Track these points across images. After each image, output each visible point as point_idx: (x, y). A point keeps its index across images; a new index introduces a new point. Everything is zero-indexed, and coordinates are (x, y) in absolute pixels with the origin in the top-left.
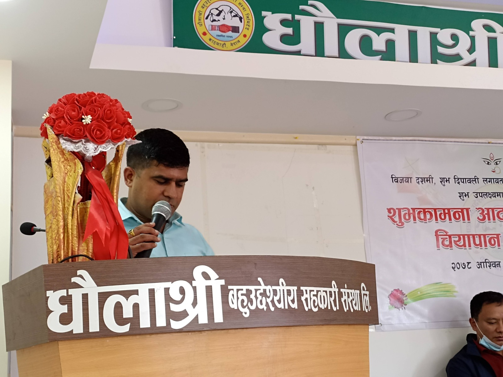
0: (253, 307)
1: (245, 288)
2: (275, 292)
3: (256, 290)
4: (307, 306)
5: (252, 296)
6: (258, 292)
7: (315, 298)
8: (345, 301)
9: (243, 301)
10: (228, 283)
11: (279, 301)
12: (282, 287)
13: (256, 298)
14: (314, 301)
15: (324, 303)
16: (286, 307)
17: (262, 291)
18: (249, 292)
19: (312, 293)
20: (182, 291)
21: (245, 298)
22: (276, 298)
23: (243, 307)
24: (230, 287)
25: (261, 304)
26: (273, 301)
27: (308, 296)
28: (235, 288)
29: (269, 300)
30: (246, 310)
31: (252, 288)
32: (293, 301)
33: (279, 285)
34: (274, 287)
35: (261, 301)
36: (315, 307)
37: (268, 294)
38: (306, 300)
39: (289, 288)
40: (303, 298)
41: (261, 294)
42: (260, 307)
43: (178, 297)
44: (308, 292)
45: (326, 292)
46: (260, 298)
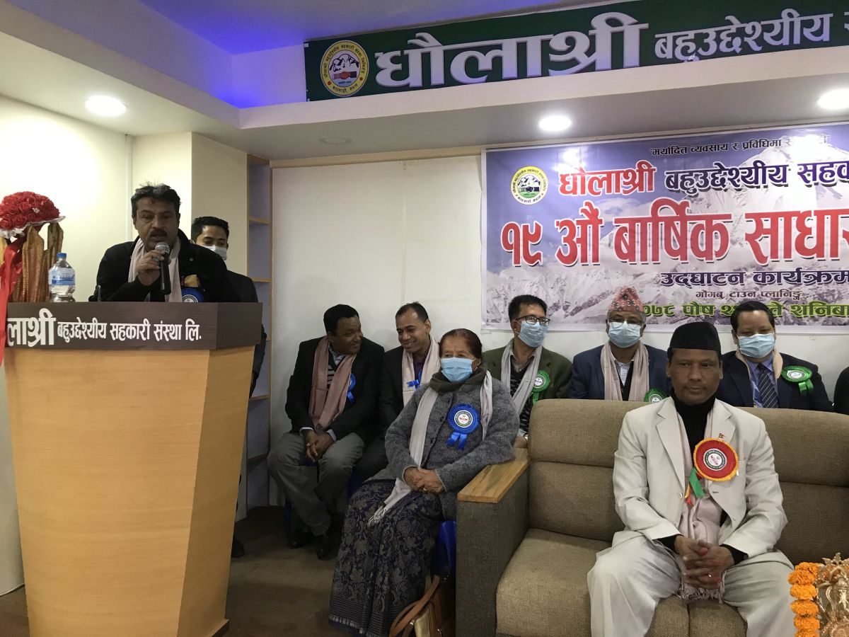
0: (72, 337)
1: (68, 323)
2: (89, 327)
3: (75, 325)
4: (115, 336)
5: (72, 329)
6: (77, 327)
7: (124, 331)
8: (159, 334)
9: (66, 332)
10: (58, 320)
11: (91, 333)
12: (95, 323)
13: (75, 330)
14: (122, 334)
15: (133, 334)
16: (97, 337)
17: (79, 326)
18: (70, 326)
19: (120, 328)
20: (34, 324)
21: (67, 330)
22: (89, 331)
23: (66, 336)
24: (59, 323)
25: (78, 334)
26: (86, 333)
27: (117, 330)
28: (62, 323)
29: (84, 332)
30: (68, 338)
31: (73, 324)
32: (102, 333)
33: (91, 322)
34: (88, 324)
35: (78, 333)
36: (123, 338)
37: (83, 328)
38: (115, 333)
39: (99, 324)
40: (111, 332)
41: (78, 328)
42: (77, 336)
43: (31, 328)
44: (117, 327)
45: (136, 327)
46: (77, 330)
